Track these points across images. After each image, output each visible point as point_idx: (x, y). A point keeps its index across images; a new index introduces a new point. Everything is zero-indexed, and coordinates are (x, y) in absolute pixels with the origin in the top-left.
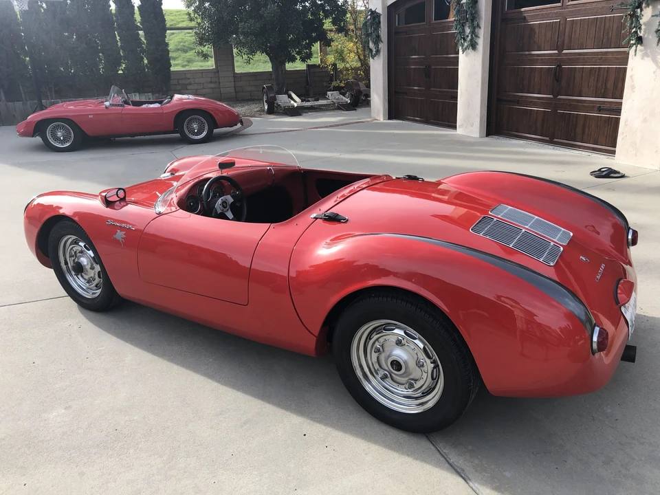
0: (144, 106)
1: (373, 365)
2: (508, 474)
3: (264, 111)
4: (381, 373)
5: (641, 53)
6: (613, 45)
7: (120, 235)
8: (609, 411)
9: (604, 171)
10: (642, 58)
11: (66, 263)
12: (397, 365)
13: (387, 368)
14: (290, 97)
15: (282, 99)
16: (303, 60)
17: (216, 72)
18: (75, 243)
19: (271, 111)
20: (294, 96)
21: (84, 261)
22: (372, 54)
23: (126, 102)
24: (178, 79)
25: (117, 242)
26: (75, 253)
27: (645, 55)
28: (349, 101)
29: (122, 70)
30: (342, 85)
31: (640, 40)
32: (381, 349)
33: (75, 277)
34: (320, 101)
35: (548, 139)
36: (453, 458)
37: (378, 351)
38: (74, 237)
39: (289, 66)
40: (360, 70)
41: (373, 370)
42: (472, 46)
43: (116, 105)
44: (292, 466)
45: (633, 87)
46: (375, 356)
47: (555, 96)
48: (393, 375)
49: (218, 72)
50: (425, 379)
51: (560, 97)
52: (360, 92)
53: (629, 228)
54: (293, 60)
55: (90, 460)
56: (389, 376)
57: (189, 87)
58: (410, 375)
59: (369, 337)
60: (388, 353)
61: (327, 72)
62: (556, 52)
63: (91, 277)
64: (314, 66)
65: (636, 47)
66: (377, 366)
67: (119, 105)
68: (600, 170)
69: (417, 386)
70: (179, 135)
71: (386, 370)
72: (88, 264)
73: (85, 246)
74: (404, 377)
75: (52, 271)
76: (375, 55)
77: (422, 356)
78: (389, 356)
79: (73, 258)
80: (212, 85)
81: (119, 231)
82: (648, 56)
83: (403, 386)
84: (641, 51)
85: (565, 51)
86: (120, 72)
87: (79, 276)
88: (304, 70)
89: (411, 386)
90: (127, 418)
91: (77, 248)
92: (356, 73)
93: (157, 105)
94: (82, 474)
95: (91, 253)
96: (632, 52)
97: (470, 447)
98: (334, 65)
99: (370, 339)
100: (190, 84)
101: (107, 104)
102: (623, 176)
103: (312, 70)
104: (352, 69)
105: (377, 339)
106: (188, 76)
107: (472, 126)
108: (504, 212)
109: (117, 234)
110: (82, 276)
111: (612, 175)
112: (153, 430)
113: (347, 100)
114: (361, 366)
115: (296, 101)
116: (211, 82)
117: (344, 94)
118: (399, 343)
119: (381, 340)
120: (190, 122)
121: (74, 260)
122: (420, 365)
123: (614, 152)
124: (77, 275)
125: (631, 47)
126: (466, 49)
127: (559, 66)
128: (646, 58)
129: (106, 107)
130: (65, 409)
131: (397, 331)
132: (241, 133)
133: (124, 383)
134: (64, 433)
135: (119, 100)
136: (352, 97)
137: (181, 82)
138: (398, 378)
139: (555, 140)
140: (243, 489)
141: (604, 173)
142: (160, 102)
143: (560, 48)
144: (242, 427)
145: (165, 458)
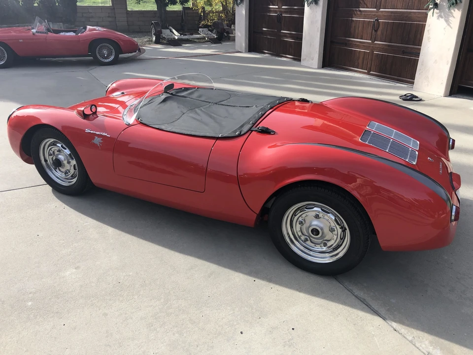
0: (62, 34)
1: (297, 233)
2: (393, 301)
3: (152, 41)
4: (303, 238)
5: (437, 15)
6: (415, 7)
7: (97, 141)
8: (446, 258)
9: (408, 96)
10: (438, 19)
11: (46, 161)
12: (315, 232)
13: (307, 234)
14: (171, 31)
15: (166, 33)
16: (182, 3)
17: (112, 8)
18: (54, 144)
19: (157, 42)
20: (174, 31)
21: (61, 157)
22: (237, 2)
23: (49, 30)
24: (82, 13)
25: (95, 145)
26: (53, 152)
27: (440, 16)
28: (216, 37)
29: (38, 3)
30: (209, 24)
31: (436, 5)
32: (303, 222)
33: (54, 171)
34: (194, 35)
35: (366, 71)
36: (357, 292)
37: (301, 223)
38: (52, 140)
39: (171, 8)
40: (222, 13)
41: (297, 236)
42: (315, 1)
43: (41, 32)
44: (252, 302)
45: (429, 38)
46: (298, 226)
47: (373, 42)
48: (311, 238)
49: (114, 9)
50: (335, 239)
51: (376, 42)
52: (224, 30)
53: (450, 138)
54: (174, 3)
55: (108, 305)
56: (309, 239)
57: (91, 20)
58: (325, 237)
59: (294, 214)
60: (308, 225)
61: (198, 13)
62: (375, 9)
63: (68, 170)
64: (188, 8)
65: (434, 10)
66: (300, 234)
67: (43, 33)
68: (405, 95)
69: (329, 244)
70: (92, 58)
71: (306, 236)
72: (65, 160)
73: (62, 146)
74: (320, 239)
75: (33, 166)
76: (240, 4)
77: (333, 224)
78: (310, 227)
79: (51, 157)
80: (110, 19)
81: (96, 137)
82: (442, 18)
83: (319, 246)
84: (437, 13)
85: (381, 10)
86: (36, 5)
87: (57, 170)
88: (180, 11)
89: (325, 245)
90: (124, 274)
91: (55, 149)
92: (219, 16)
93: (72, 34)
94: (105, 315)
95: (67, 152)
96: (430, 13)
97: (365, 285)
98: (203, 8)
99: (295, 216)
100: (92, 17)
101: (34, 31)
102: (421, 100)
103: (186, 11)
104: (216, 12)
105: (301, 216)
106: (90, 11)
107: (312, 60)
108: (375, 127)
109: (95, 139)
110: (59, 170)
111: (414, 99)
112: (147, 282)
113: (214, 35)
114: (288, 234)
115: (176, 35)
116: (109, 17)
117: (211, 31)
118: (317, 217)
119: (304, 216)
120: (101, 48)
121: (52, 158)
122: (332, 230)
123: (413, 83)
124: (55, 169)
125: (430, 10)
126: (310, 3)
127: (377, 20)
128: (440, 19)
129: (34, 34)
130: (76, 269)
131: (315, 209)
132: (138, 58)
133: (113, 249)
134: (81, 286)
135: (43, 28)
136: (218, 33)
137: (85, 15)
138: (315, 240)
139: (371, 72)
140: (224, 320)
141: (408, 98)
142: (74, 32)
143: (378, 7)
144: (209, 277)
145: (162, 300)
